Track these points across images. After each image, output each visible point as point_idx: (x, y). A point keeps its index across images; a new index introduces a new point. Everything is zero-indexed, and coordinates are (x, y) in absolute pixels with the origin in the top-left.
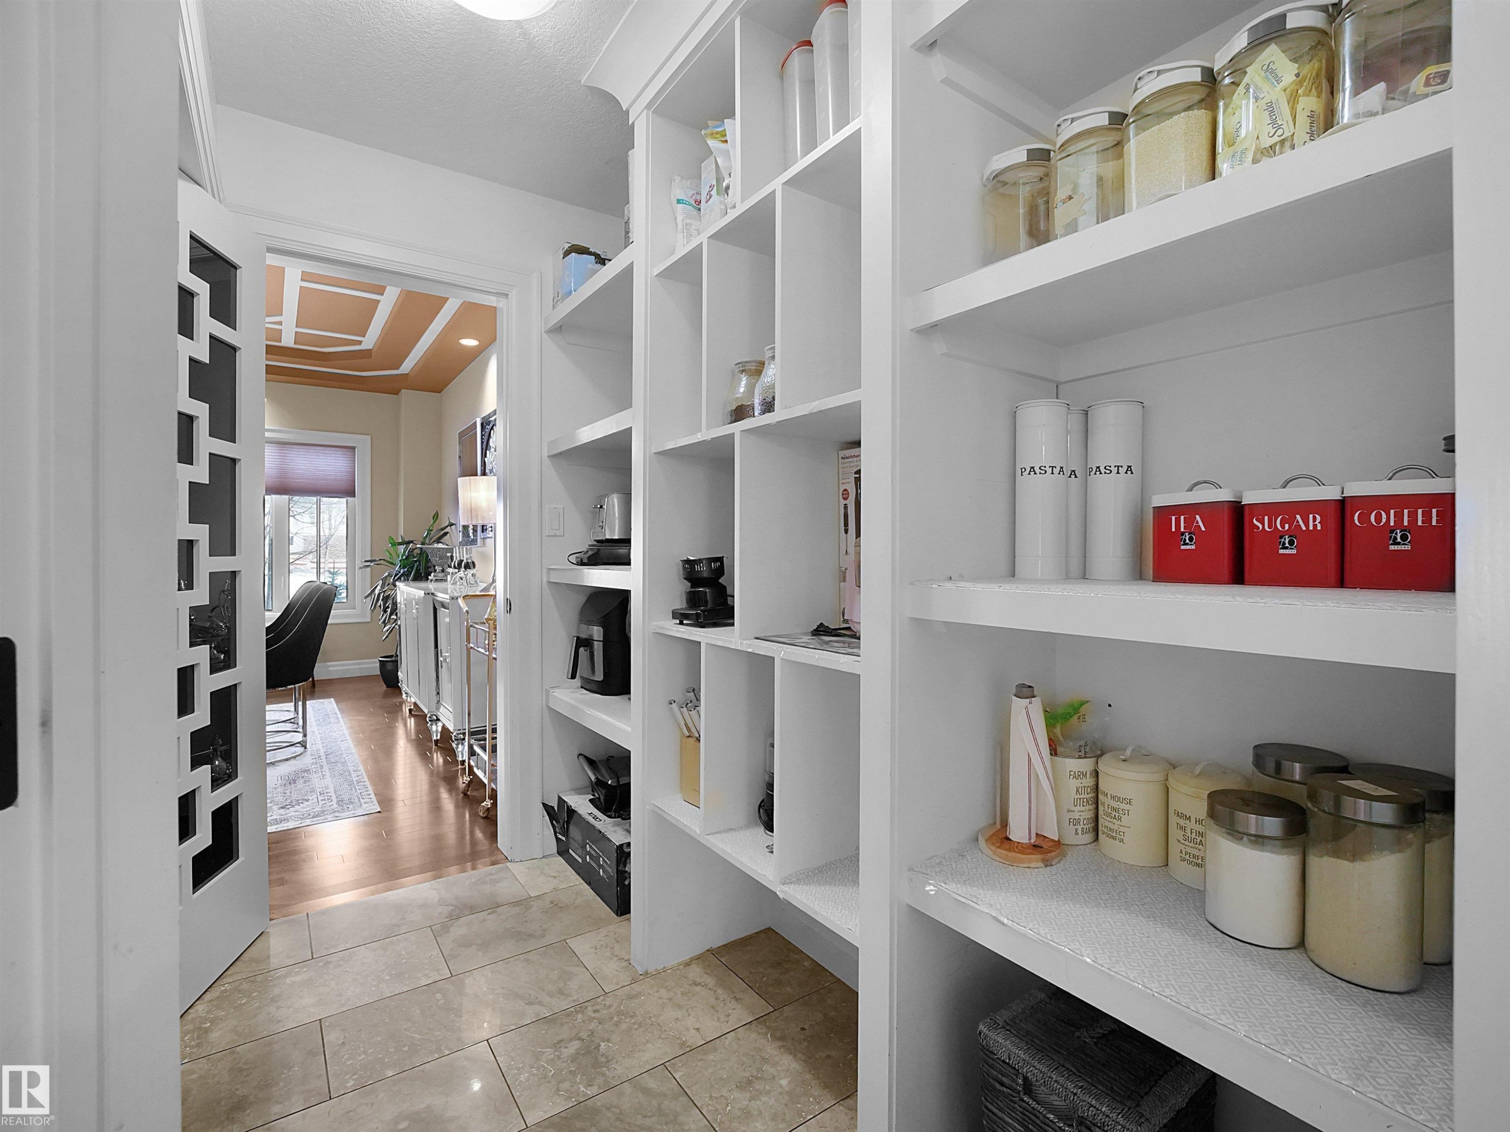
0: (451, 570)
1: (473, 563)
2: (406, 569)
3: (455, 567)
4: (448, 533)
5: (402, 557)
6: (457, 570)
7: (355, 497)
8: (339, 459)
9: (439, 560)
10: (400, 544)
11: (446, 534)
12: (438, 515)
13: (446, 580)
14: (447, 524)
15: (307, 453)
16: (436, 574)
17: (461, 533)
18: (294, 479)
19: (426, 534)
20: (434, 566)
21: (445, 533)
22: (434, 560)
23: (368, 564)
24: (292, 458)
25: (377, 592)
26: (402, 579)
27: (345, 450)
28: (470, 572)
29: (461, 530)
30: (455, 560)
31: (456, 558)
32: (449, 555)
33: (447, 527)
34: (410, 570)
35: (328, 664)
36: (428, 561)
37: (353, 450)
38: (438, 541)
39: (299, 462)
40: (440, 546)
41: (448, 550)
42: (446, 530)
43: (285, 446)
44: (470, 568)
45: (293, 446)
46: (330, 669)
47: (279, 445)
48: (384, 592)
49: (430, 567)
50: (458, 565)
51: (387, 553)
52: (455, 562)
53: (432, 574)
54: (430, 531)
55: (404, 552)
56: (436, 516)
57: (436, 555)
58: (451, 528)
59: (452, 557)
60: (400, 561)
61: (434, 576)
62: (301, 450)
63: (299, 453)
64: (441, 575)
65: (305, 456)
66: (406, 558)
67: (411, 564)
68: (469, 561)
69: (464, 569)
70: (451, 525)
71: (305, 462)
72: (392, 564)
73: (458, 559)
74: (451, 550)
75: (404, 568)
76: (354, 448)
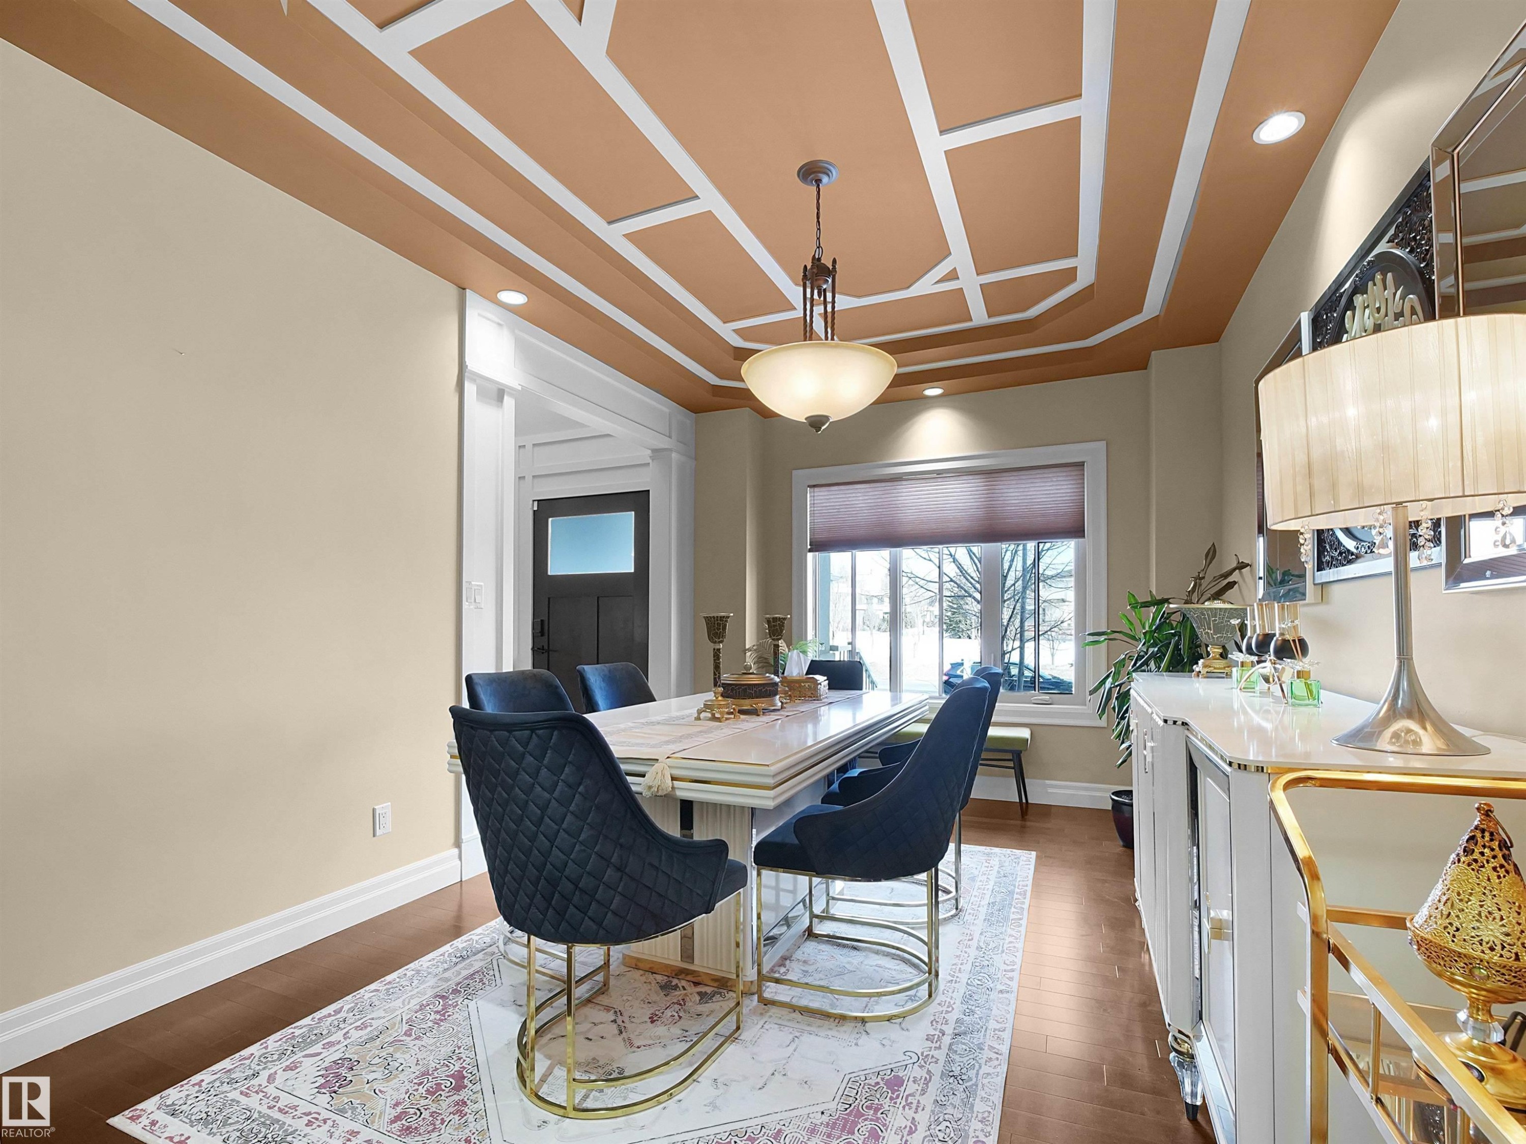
0: (1237, 656)
1: (1302, 643)
2: (1156, 649)
3: (1250, 651)
4: (1235, 583)
5: (1150, 627)
6: (1255, 659)
7: (1084, 537)
8: (1062, 483)
9: (1215, 633)
10: (1146, 605)
11: (1231, 585)
12: (1215, 551)
13: (1229, 675)
14: (1234, 565)
15: (1020, 482)
16: (1208, 663)
17: (1261, 582)
18: (1005, 519)
19: (1192, 585)
20: (1207, 646)
21: (1229, 583)
22: (1204, 634)
23: (1096, 638)
24: (1002, 491)
25: (1108, 684)
26: (1152, 664)
27: (1070, 469)
28: (1289, 667)
29: (1261, 575)
30: (1249, 634)
31: (1255, 631)
32: (1235, 622)
33: (1234, 570)
34: (1163, 649)
35: (1047, 782)
36: (1194, 636)
37: (1081, 468)
38: (1217, 596)
39: (1011, 494)
40: (1218, 604)
41: (1232, 613)
42: (1231, 579)
43: (993, 475)
44: (1292, 657)
45: (1005, 474)
46: (1050, 790)
47: (987, 476)
48: (1120, 685)
49: (1200, 646)
50: (1257, 647)
51: (1124, 621)
52: (1251, 638)
53: (1201, 662)
54: (1199, 579)
55: (1154, 619)
56: (1212, 554)
57: (1209, 624)
58: (1241, 573)
59: (1243, 628)
60: (1145, 634)
61: (1205, 666)
62: (1012, 478)
63: (1009, 482)
64: (1221, 663)
65: (1017, 486)
66: (1156, 629)
67: (1166, 639)
68: (1287, 637)
69: (1272, 657)
70: (1242, 566)
71: (1016, 494)
72: (1133, 638)
73: (1258, 632)
74: (1241, 613)
75: (1154, 645)
76: (1081, 464)
